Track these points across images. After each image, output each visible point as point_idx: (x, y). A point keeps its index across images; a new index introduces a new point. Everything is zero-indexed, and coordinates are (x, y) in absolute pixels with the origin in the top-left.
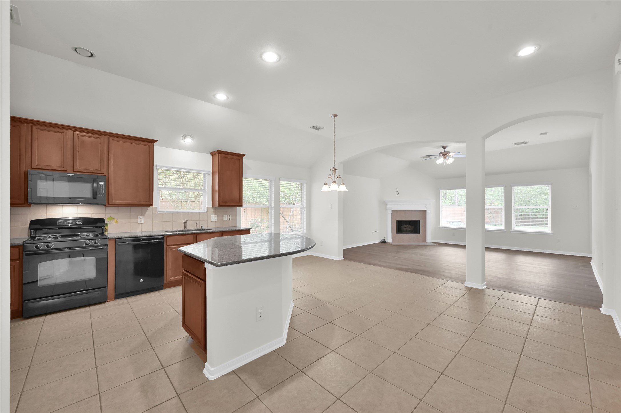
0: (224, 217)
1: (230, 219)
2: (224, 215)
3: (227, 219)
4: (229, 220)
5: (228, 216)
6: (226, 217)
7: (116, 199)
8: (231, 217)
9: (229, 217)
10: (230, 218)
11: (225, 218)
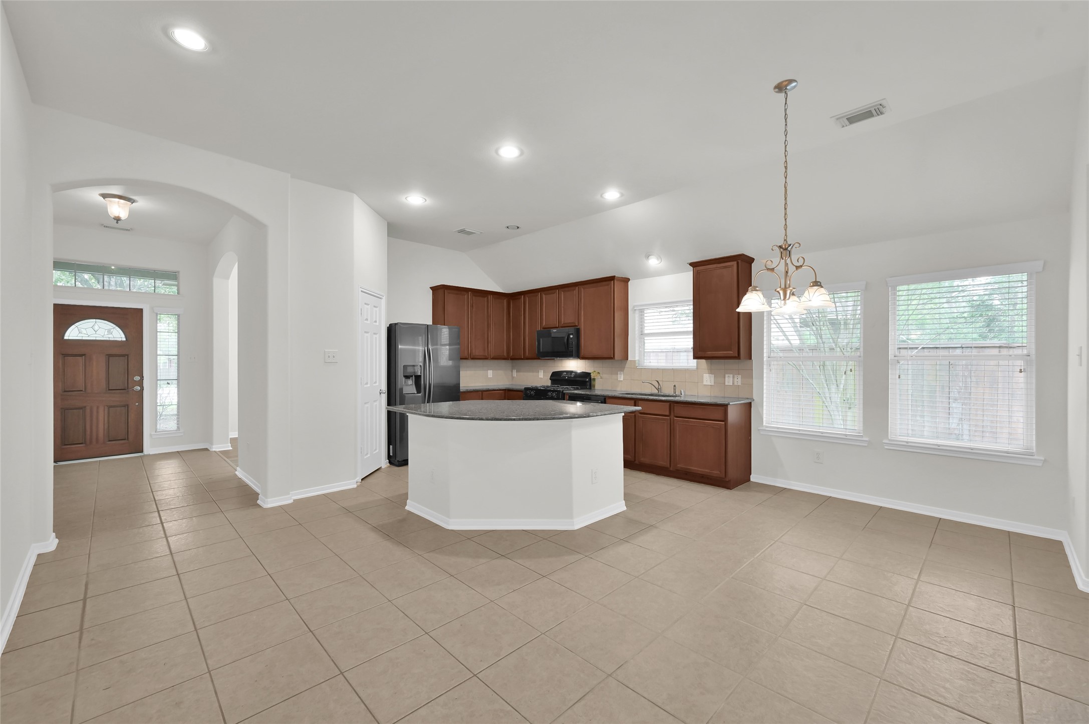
0: (726, 378)
1: (739, 384)
2: (727, 375)
3: (733, 383)
4: (736, 384)
5: (733, 377)
6: (731, 379)
7: (582, 353)
8: (740, 379)
9: (736, 379)
10: (738, 380)
11: (729, 380)
